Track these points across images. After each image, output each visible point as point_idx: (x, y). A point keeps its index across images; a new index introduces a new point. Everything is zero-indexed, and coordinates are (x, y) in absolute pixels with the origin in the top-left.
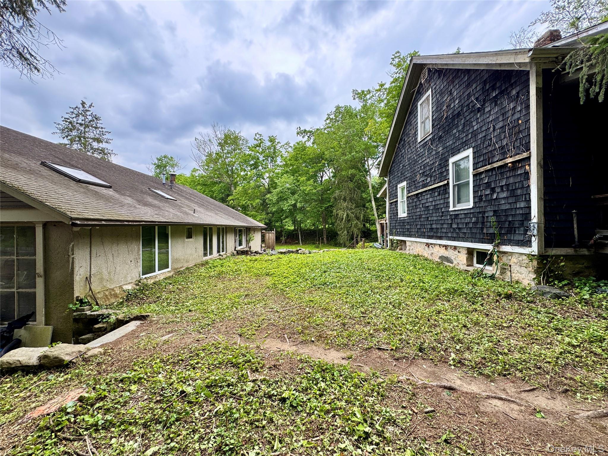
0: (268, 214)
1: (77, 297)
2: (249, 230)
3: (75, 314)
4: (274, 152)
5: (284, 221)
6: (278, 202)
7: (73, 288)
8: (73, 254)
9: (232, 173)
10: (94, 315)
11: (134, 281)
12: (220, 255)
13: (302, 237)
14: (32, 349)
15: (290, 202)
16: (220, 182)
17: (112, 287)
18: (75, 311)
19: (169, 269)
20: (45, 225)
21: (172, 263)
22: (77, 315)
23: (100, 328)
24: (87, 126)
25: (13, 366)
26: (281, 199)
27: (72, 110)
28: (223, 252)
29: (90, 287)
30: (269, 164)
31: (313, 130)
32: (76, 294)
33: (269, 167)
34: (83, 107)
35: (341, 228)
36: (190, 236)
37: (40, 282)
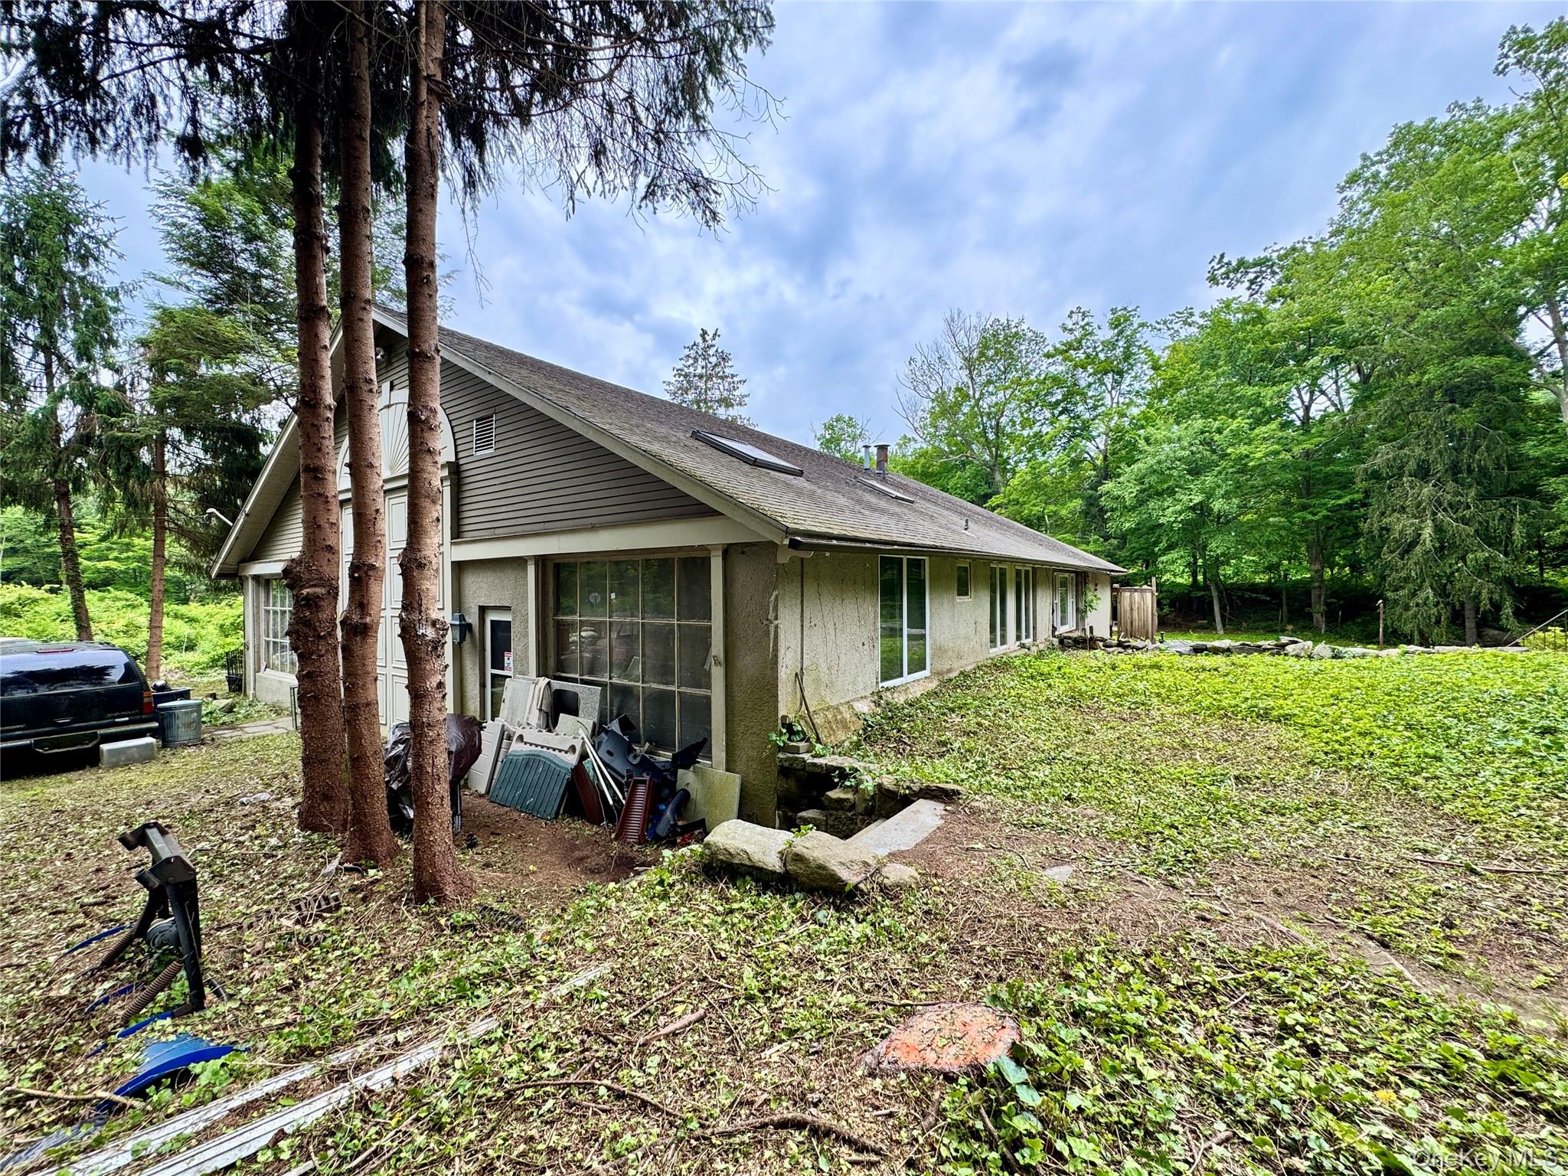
0: (1107, 538)
1: (784, 717)
2: (1082, 579)
3: (781, 755)
4: (1127, 356)
5: (1164, 558)
6: (1141, 502)
7: (776, 696)
8: (776, 618)
9: (996, 434)
10: (821, 766)
11: (868, 694)
12: (1023, 646)
13: (1222, 608)
14: (759, 828)
15: (1185, 498)
16: (964, 464)
17: (834, 703)
18: (780, 749)
19: (926, 673)
20: (728, 551)
21: (932, 658)
22: (787, 760)
23: (840, 801)
24: (710, 377)
25: (736, 861)
26: (1155, 489)
27: (687, 352)
28: (1027, 637)
29: (803, 697)
30: (1107, 395)
31: (1275, 255)
32: (782, 712)
33: (1108, 401)
34: (704, 340)
35: (1407, 580)
36: (963, 591)
37: (718, 674)
